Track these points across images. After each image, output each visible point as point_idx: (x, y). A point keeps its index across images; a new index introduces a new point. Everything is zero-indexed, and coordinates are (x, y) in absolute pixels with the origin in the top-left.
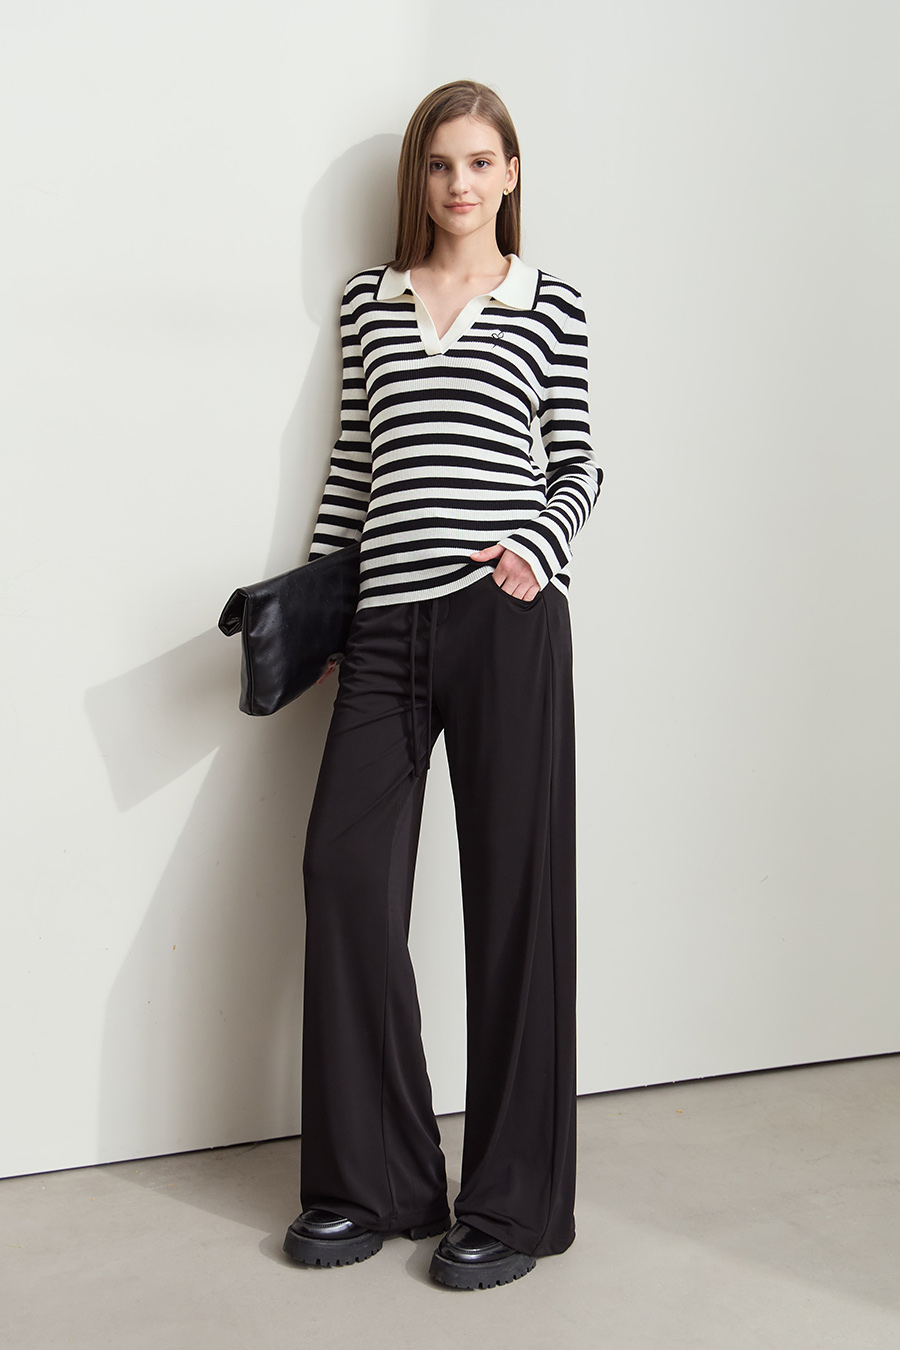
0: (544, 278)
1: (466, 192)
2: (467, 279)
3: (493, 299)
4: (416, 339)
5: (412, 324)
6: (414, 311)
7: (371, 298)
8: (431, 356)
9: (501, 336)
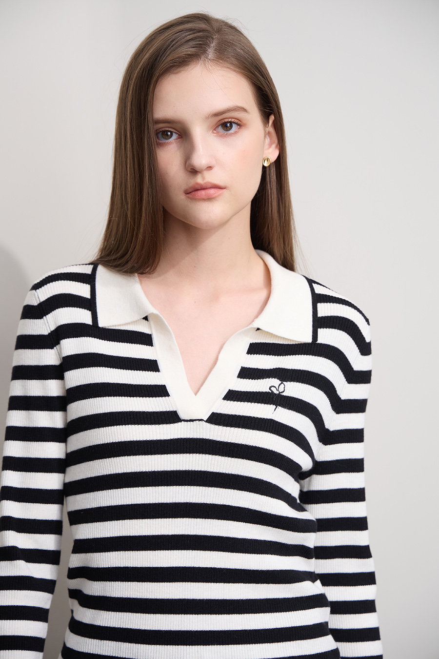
0: (319, 290)
1: (210, 168)
2: (215, 297)
3: (258, 329)
4: (160, 391)
5: (151, 366)
6: (152, 345)
7: (82, 316)
8: (187, 421)
9: (281, 389)
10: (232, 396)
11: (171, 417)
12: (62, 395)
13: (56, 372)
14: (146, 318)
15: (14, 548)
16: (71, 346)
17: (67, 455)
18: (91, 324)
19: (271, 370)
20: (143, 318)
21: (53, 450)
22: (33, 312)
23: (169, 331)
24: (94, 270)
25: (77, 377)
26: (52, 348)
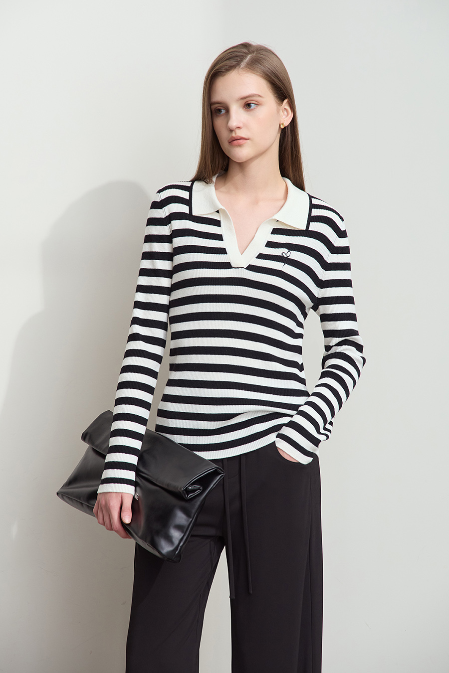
0: (314, 201)
1: (239, 128)
2: (256, 202)
3: (278, 221)
4: (222, 251)
5: (219, 237)
6: (220, 227)
7: (184, 209)
8: (235, 268)
9: (288, 255)
10: (261, 256)
11: (227, 266)
12: (170, 252)
13: (168, 239)
14: (218, 212)
15: (137, 334)
16: (177, 224)
17: (172, 285)
18: (188, 213)
19: (284, 243)
20: (217, 212)
21: (165, 282)
22: (156, 205)
23: (230, 219)
24: (192, 185)
25: (179, 242)
26: (166, 225)
